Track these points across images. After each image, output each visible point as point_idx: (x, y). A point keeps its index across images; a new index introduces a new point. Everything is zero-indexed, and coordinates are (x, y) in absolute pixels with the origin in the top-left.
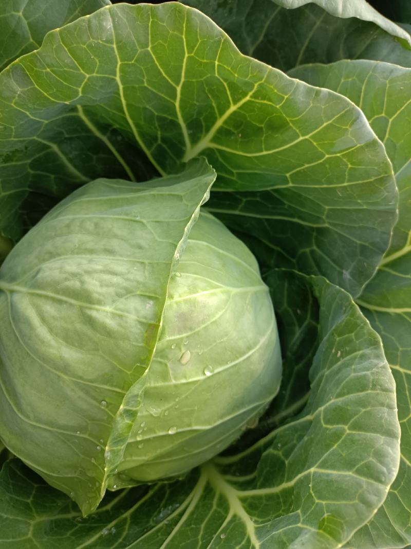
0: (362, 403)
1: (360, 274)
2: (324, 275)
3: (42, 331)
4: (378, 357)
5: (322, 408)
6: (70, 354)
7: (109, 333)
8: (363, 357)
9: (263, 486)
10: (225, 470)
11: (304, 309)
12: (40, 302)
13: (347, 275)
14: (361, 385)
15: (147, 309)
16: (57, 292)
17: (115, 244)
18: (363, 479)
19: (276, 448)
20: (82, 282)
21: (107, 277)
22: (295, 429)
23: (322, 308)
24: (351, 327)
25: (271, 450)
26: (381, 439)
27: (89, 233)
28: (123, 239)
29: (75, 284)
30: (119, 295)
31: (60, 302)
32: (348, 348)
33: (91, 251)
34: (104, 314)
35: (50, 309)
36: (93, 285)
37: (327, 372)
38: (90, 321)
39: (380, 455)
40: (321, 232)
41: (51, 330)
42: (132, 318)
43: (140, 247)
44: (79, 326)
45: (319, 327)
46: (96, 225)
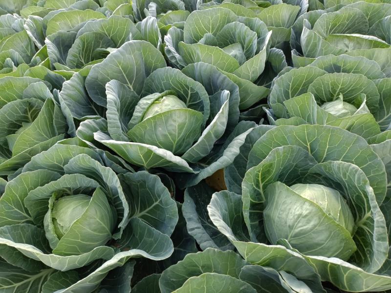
0: (343, 169)
1: (312, 160)
2: (309, 169)
3: (305, 227)
4: (334, 163)
5: (343, 179)
6: (312, 223)
7: (310, 213)
8: (333, 166)
9: (365, 205)
10: (360, 218)
11: (317, 178)
12: (298, 226)
13: (311, 164)
14: (339, 168)
15: (307, 204)
16: (296, 221)
17: (288, 207)
18: (358, 173)
19: (353, 196)
20: (296, 215)
21: (297, 210)
22: (349, 189)
23: (318, 172)
24: (325, 166)
25: (354, 198)
26: (351, 167)
27: (283, 213)
28: (288, 206)
29: (296, 217)
30: (302, 209)
31: (299, 222)
32: (330, 169)
33: (288, 213)
34: (305, 213)
35: (300, 224)
36: (298, 213)
37: (335, 176)
38: (306, 216)
39: (353, 168)
40: (296, 166)
41: (305, 226)
42: (308, 207)
43: (291, 202)
44: (306, 219)
45: (324, 176)
46: (282, 211)
